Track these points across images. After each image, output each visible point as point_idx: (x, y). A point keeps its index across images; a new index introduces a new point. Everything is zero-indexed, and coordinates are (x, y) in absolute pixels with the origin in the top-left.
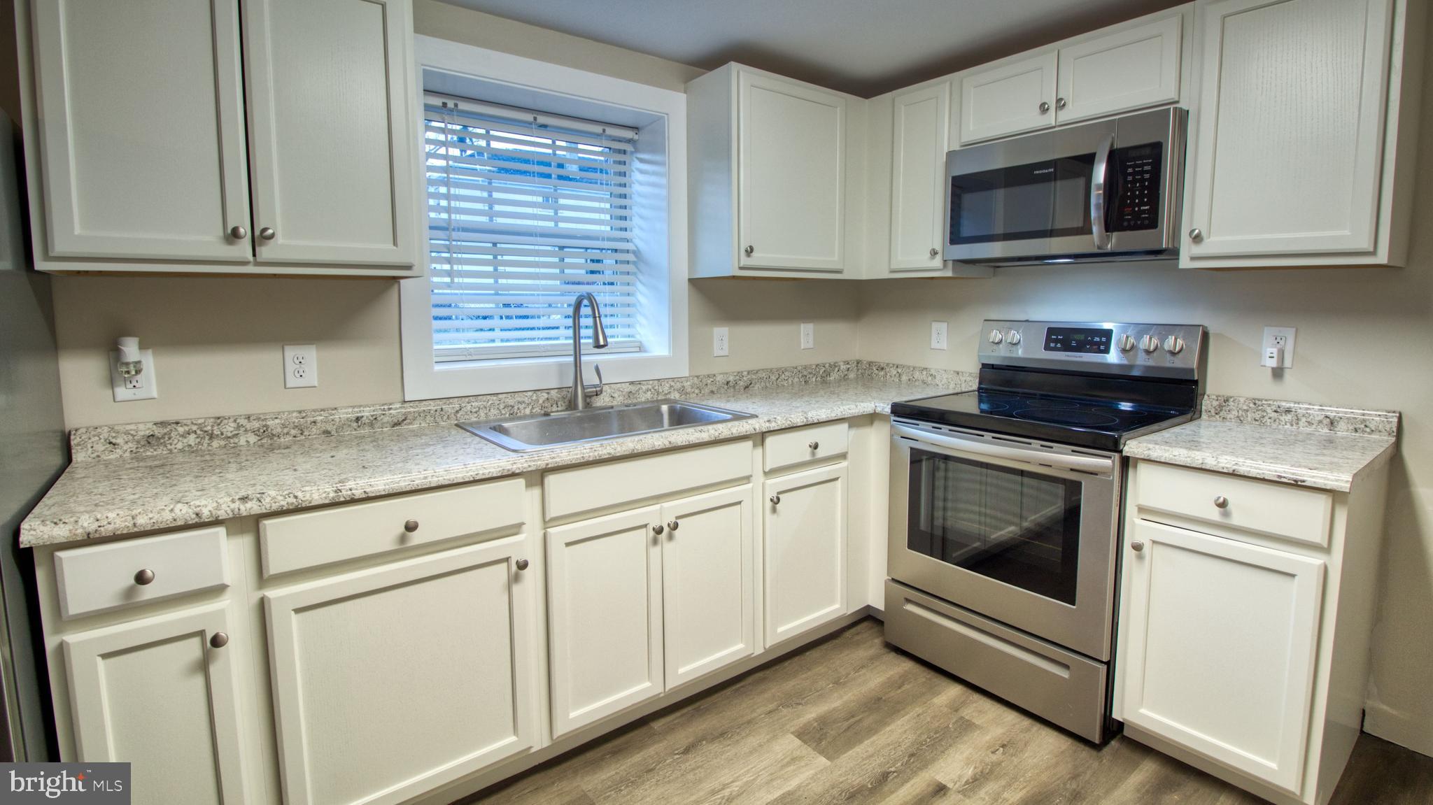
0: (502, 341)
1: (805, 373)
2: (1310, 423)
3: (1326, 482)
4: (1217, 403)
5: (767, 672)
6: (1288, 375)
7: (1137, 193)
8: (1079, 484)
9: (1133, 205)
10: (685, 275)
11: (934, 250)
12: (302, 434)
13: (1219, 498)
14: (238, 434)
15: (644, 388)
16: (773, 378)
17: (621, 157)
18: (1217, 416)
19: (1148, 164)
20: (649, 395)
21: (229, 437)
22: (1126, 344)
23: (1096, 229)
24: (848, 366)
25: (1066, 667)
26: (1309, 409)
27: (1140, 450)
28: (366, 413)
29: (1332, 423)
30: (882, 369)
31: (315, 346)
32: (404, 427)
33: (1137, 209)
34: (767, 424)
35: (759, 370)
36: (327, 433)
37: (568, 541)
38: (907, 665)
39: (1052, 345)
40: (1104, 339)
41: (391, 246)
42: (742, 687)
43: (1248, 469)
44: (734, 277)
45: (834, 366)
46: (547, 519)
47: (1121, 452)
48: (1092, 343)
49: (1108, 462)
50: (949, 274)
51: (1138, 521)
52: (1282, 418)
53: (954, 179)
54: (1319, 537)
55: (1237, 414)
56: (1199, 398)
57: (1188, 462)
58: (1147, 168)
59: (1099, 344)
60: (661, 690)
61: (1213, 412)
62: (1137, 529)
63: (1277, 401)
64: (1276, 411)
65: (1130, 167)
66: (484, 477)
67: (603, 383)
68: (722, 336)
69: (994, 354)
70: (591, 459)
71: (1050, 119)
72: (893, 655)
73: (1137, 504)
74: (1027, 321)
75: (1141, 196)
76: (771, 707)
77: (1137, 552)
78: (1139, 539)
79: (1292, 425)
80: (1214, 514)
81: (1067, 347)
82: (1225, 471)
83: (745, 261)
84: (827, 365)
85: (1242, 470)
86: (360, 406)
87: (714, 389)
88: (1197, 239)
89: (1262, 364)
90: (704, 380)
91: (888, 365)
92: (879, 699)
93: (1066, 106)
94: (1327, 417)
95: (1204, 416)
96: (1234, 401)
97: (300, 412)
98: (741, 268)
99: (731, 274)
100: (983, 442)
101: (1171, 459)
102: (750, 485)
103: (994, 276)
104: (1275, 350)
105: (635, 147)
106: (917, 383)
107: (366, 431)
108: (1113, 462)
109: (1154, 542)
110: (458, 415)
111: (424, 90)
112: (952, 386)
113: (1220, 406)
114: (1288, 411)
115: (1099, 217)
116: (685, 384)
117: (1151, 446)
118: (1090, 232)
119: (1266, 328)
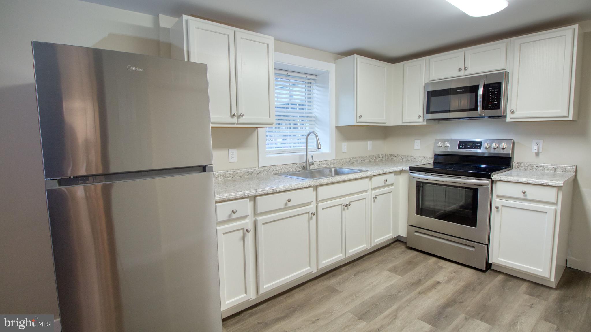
0: (276, 148)
1: (370, 158)
2: (548, 170)
3: (556, 184)
4: (518, 164)
5: (371, 255)
6: (540, 155)
7: (493, 98)
8: (478, 189)
9: (492, 102)
10: (334, 125)
11: (420, 115)
12: (234, 177)
13: (523, 191)
14: (219, 176)
15: (323, 163)
16: (360, 160)
17: (309, 85)
18: (518, 169)
19: (496, 89)
20: (325, 166)
21: (217, 177)
22: (487, 146)
23: (480, 108)
24: (383, 156)
25: (474, 247)
26: (547, 165)
27: (498, 178)
28: (250, 170)
29: (555, 170)
30: (396, 157)
31: (236, 149)
32: (260, 175)
33: (493, 103)
34: (373, 173)
35: (356, 157)
36: (240, 176)
37: (323, 208)
38: (416, 253)
39: (461, 147)
40: (479, 145)
41: (268, 118)
42: (364, 259)
43: (532, 182)
44: (354, 126)
45: (378, 156)
46: (318, 200)
47: (491, 178)
48: (475, 146)
49: (487, 182)
50: (425, 123)
51: (497, 200)
52: (539, 169)
53: (428, 92)
54: (553, 200)
55: (524, 168)
56: (512, 163)
57: (513, 180)
58: (496, 90)
59: (478, 146)
60: (345, 257)
61: (516, 167)
62: (496, 202)
63: (537, 163)
64: (537, 166)
65: (491, 89)
66: (305, 187)
67: (314, 161)
68: (345, 145)
69: (439, 150)
70: (330, 182)
71: (462, 73)
72: (410, 251)
73: (496, 194)
74: (451, 139)
75: (494, 99)
76: (377, 264)
77: (496, 209)
78: (497, 205)
79: (542, 171)
80: (522, 196)
81: (466, 148)
82: (525, 182)
83: (359, 120)
84: (376, 156)
85: (530, 182)
86: (248, 168)
87: (343, 164)
88: (513, 112)
89: (532, 151)
90: (340, 161)
91: (397, 155)
92: (411, 261)
93: (468, 70)
94: (553, 168)
95: (513, 169)
96: (523, 164)
97: (233, 170)
98: (357, 123)
99: (354, 125)
100: (444, 177)
101: (508, 180)
102: (367, 193)
103: (438, 124)
104: (537, 147)
105: (315, 81)
106: (409, 161)
107: (250, 176)
108: (489, 182)
109: (502, 206)
110: (273, 171)
111: (275, 69)
112: (422, 162)
113: (519, 165)
114: (541, 166)
115: (480, 105)
116: (335, 162)
117: (501, 176)
118: (477, 110)
119: (533, 140)
